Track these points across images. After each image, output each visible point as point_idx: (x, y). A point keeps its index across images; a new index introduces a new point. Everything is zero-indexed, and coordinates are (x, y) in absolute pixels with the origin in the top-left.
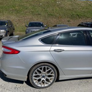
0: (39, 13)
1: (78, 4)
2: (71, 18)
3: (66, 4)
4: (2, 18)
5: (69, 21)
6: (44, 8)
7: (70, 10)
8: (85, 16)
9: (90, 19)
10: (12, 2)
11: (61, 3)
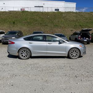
0: (47, 24)
1: (83, 16)
3: (70, 16)
4: (16, 29)
5: (72, 31)
6: (51, 20)
7: (74, 21)
8: (87, 26)
10: (25, 16)
11: (67, 15)
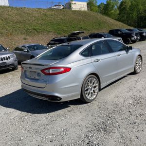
1: (30, 14)
2: (27, 35)
3: (10, 14)
5: (25, 39)
8: (44, 30)
9: (52, 33)
